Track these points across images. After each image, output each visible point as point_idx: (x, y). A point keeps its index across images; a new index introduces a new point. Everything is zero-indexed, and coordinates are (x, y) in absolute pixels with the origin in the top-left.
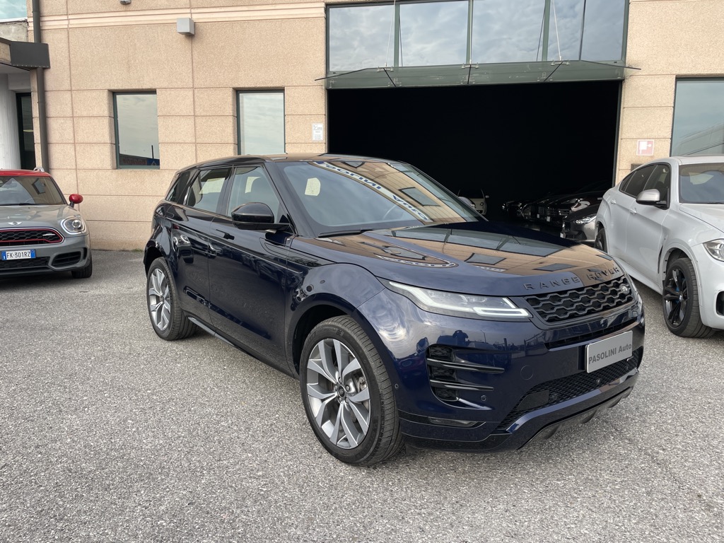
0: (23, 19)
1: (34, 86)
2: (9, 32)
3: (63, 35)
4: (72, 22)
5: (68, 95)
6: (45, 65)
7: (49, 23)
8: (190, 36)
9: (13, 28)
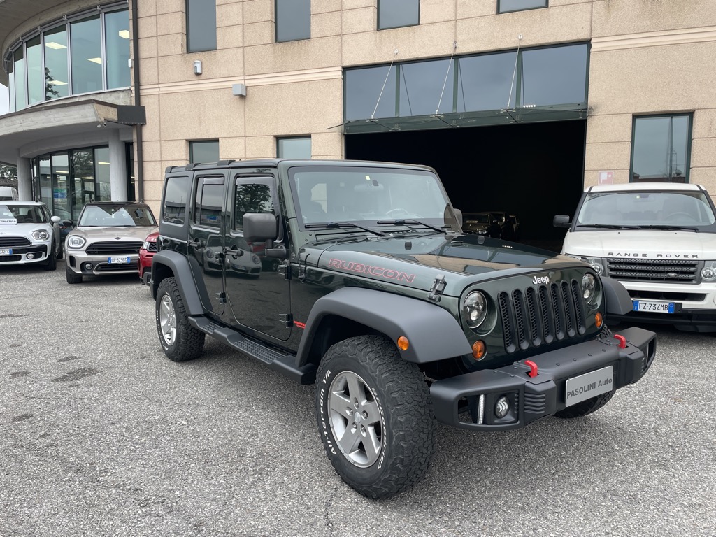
0: (128, 88)
1: (135, 138)
2: (119, 98)
3: (155, 99)
4: (161, 89)
5: (158, 144)
6: (143, 122)
7: (145, 91)
8: (242, 97)
9: (122, 95)
